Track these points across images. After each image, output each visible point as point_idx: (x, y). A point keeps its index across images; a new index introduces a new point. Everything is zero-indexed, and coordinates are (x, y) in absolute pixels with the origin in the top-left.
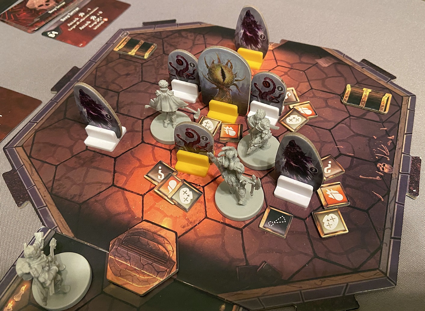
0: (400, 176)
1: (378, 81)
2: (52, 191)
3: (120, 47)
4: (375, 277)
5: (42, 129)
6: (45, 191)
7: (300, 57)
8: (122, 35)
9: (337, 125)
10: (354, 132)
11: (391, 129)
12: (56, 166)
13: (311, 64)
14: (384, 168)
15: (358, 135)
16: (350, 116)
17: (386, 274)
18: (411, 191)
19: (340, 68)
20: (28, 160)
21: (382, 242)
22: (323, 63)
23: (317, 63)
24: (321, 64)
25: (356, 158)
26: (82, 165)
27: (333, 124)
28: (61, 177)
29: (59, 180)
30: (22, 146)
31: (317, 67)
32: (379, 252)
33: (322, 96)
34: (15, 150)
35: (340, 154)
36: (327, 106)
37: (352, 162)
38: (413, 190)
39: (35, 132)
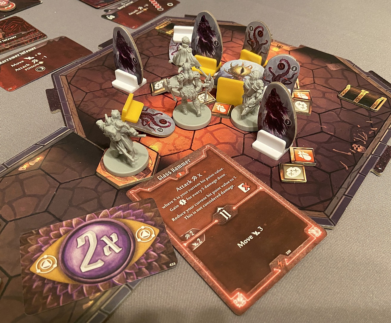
0: (371, 156)
1: (379, 88)
2: (78, 107)
3: (161, 27)
4: (319, 216)
5: (83, 68)
6: (74, 106)
7: (313, 60)
8: (165, 20)
9: (327, 111)
10: (341, 119)
11: (377, 123)
12: (87, 93)
13: (320, 66)
14: (359, 148)
15: (343, 121)
16: (342, 107)
17: (329, 217)
18: (376, 168)
19: (346, 73)
20: (68, 85)
21: (334, 196)
22: (332, 67)
23: (327, 66)
24: (330, 68)
25: (335, 137)
26: (106, 96)
27: (324, 110)
28: (88, 100)
29: (86, 102)
30: (66, 76)
31: (326, 69)
32: (328, 202)
33: (322, 90)
34: (60, 77)
35: (322, 132)
36: (324, 97)
37: (330, 139)
38: (379, 168)
39: (78, 70)
